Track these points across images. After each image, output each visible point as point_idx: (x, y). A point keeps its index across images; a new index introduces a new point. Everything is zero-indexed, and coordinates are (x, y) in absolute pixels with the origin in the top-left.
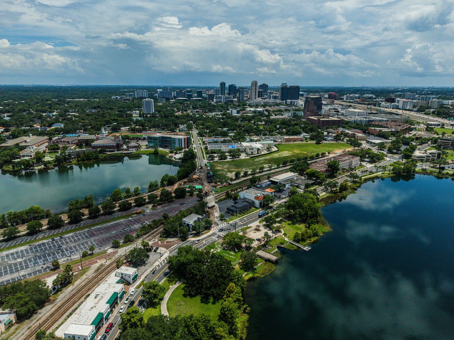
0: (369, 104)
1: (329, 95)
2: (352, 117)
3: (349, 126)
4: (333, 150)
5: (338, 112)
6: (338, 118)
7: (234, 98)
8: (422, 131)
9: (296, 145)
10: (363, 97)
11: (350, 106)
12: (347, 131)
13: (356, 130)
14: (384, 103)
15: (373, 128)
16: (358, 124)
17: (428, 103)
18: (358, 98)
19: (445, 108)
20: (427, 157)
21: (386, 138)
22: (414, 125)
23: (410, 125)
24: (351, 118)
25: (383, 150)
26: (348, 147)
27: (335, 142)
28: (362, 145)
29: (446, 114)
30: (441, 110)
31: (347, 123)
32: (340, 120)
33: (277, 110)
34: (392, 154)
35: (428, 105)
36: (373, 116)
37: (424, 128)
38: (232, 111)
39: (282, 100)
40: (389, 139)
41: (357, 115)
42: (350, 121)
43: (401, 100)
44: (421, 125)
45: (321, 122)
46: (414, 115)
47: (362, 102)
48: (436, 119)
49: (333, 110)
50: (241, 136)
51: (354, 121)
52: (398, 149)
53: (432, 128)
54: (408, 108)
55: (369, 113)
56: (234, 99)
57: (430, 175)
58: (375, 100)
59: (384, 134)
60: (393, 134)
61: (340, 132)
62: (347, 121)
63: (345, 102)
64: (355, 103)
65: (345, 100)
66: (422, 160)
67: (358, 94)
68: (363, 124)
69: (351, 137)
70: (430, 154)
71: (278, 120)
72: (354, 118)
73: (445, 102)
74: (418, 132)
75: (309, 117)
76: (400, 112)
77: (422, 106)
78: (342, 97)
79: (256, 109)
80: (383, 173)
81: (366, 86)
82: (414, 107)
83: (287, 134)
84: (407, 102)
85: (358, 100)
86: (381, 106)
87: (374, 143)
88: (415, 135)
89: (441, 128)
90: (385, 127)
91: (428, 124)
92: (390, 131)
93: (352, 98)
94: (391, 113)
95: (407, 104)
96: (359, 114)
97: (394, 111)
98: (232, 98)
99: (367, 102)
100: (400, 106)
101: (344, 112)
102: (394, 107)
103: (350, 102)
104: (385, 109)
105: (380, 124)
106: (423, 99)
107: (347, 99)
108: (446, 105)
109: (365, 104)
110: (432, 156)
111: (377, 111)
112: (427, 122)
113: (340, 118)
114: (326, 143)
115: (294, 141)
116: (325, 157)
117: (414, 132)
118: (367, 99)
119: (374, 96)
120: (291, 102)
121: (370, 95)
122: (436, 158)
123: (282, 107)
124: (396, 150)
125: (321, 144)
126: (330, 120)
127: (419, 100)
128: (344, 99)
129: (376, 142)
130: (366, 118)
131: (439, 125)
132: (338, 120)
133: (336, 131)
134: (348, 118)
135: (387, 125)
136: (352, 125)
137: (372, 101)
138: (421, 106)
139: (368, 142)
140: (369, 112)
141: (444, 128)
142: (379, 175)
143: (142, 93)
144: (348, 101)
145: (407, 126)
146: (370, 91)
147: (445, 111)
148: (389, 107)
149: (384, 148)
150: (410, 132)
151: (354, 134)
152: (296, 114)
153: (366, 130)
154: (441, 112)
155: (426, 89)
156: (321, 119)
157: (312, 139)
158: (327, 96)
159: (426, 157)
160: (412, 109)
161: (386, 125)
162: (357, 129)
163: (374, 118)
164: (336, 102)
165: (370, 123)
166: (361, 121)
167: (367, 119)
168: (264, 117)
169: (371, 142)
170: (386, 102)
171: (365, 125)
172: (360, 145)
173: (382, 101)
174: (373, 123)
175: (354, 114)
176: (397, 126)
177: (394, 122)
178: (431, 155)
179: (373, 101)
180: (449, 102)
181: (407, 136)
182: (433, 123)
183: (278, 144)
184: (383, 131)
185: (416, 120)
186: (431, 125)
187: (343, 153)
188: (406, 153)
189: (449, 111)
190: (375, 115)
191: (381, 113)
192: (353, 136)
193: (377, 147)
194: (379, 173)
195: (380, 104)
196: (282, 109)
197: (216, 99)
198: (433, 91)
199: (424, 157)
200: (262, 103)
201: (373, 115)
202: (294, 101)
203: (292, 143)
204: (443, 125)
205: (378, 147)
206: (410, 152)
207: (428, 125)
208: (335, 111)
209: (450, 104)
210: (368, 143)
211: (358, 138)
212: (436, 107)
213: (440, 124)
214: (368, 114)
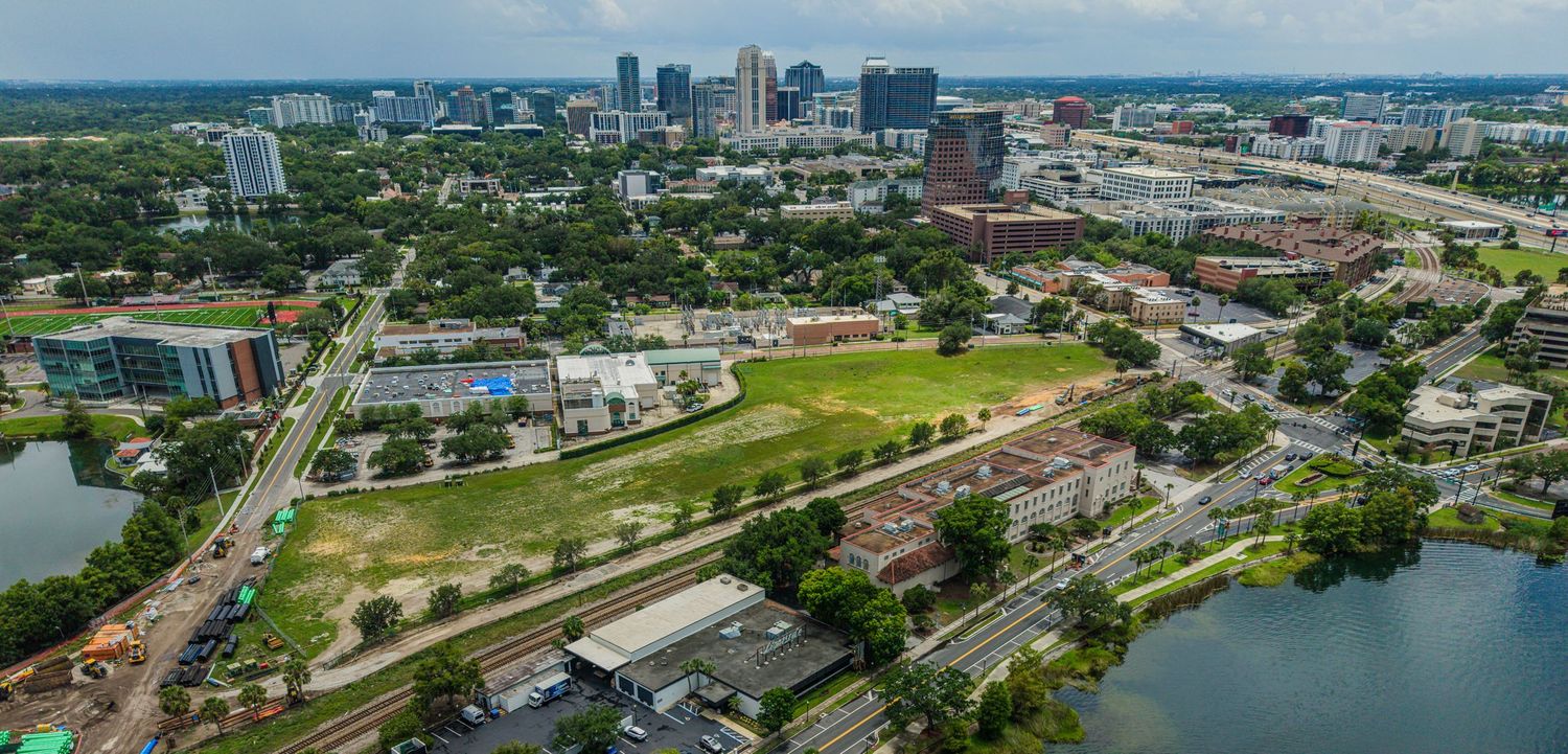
0: (1208, 144)
1: (1058, 106)
2: (1131, 202)
3: (1112, 251)
4: (1014, 390)
5: (1076, 179)
6: (1069, 210)
7: (669, 124)
8: (1426, 267)
9: (840, 366)
10: (1191, 116)
11: (1133, 152)
12: (1099, 278)
13: (1142, 270)
14: (1267, 135)
15: (1216, 260)
16: (1151, 241)
17: (1439, 134)
18: (1169, 120)
19: (1503, 154)
20: (1479, 425)
21: (1277, 312)
22: (1390, 237)
23: (1378, 242)
24: (1126, 208)
25: (1259, 385)
26: (1091, 370)
27: (1033, 340)
28: (1157, 358)
29: (1512, 180)
30: (1490, 166)
31: (1105, 233)
32: (1074, 222)
33: (831, 175)
34: (1300, 403)
35: (1436, 144)
36: (1223, 199)
37: (1434, 248)
38: (624, 180)
39: (866, 129)
40: (1285, 316)
41: (1152, 193)
42: (1119, 226)
43: (1330, 122)
44: (1418, 233)
45: (990, 234)
46: (1388, 191)
47: (1180, 136)
48: (1478, 205)
49: (1057, 174)
50: (581, 318)
51: (1138, 223)
52: (1331, 379)
53: (1471, 254)
54: (1359, 158)
55: (1204, 184)
56: (668, 129)
57: (1504, 549)
58: (1231, 126)
59: (1267, 293)
60: (1306, 287)
61: (1067, 280)
62: (1107, 222)
63: (1117, 134)
64: (1154, 140)
65: (1116, 126)
66: (1455, 444)
67: (1171, 103)
68: (1177, 238)
69: (1114, 310)
70: (1493, 410)
71: (809, 222)
72: (1137, 208)
73: (1499, 129)
74: (1411, 270)
75: (944, 208)
76: (1328, 175)
77: (1415, 149)
78: (1107, 116)
79: (738, 170)
80: (1255, 549)
81: (1203, 74)
82: (1384, 152)
83: (821, 298)
84: (1359, 132)
85: (1168, 126)
86: (1254, 151)
87: (1216, 343)
88: (1398, 288)
89: (1503, 247)
90: (1270, 253)
91: (1449, 230)
92: (1292, 271)
93: (1142, 119)
94: (1293, 182)
95: (1357, 142)
96: (1162, 189)
97: (1306, 170)
98: (665, 121)
99: (1200, 132)
100: (1330, 152)
101: (1099, 180)
102: (1306, 153)
103: (1134, 136)
104: (1269, 163)
105: (1250, 236)
106: (1413, 118)
107: (1124, 124)
108: (1499, 142)
109: (1189, 143)
110: (1505, 421)
111: (1236, 171)
112: (1442, 219)
113: (1077, 211)
114: (991, 350)
115: (838, 338)
116: (961, 438)
117: (1394, 275)
118: (1201, 121)
119: (1229, 112)
120: (900, 137)
121: (1214, 105)
122: (1520, 428)
123: (851, 162)
124: (1321, 382)
125: (963, 351)
126: (1031, 224)
127: (1399, 122)
128: (1112, 121)
129: (1225, 339)
130: (1191, 208)
131: (1493, 233)
132: (1067, 222)
133: (1048, 277)
134: (1111, 207)
135: (1279, 242)
136: (1126, 246)
137: (1220, 131)
138: (1409, 149)
139: (1188, 335)
140: (1207, 176)
141: (1514, 246)
142: (1231, 562)
143: (307, 104)
144: (1128, 130)
145: (1363, 244)
146: (1214, 90)
147: (1506, 168)
148: (1287, 154)
149: (1264, 372)
150: (1378, 274)
151: (1127, 293)
152: (900, 191)
153: (1185, 271)
154: (1489, 175)
155: (1415, 81)
156: (991, 218)
157: (928, 321)
158: (1051, 112)
159: (1472, 426)
160: (1376, 160)
161: (1273, 244)
162: (1145, 262)
163: (1223, 205)
164: (1081, 135)
165: (1205, 236)
166: (1168, 225)
167: (1194, 214)
168: (762, 205)
169: (1202, 337)
170: (1274, 135)
171: (1184, 245)
172: (1150, 359)
173: (1258, 130)
174: (1219, 232)
175: (1140, 186)
176: (1322, 247)
177: (1309, 226)
178: (1496, 418)
179: (1225, 131)
180: (1511, 131)
181: (1368, 293)
182: (1467, 224)
183: (755, 360)
184: (1261, 272)
185: (1394, 211)
186: (1462, 235)
187: (1061, 409)
188: (1375, 404)
189: (1521, 170)
190: (1228, 191)
191: (1254, 182)
192: (1124, 303)
193: (1230, 362)
194: (1235, 550)
195: (1252, 140)
196: (850, 169)
197: (596, 126)
198: (1441, 88)
199: (1466, 431)
200: (782, 144)
201: (1221, 191)
202: (912, 135)
203: (824, 350)
204: (1511, 232)
205: (1237, 368)
206: (1391, 398)
207: (1448, 235)
208: (1063, 178)
209: (1515, 137)
210: (1189, 340)
211: (1145, 317)
212: (1465, 152)
213: (1497, 230)
214: (1198, 187)
